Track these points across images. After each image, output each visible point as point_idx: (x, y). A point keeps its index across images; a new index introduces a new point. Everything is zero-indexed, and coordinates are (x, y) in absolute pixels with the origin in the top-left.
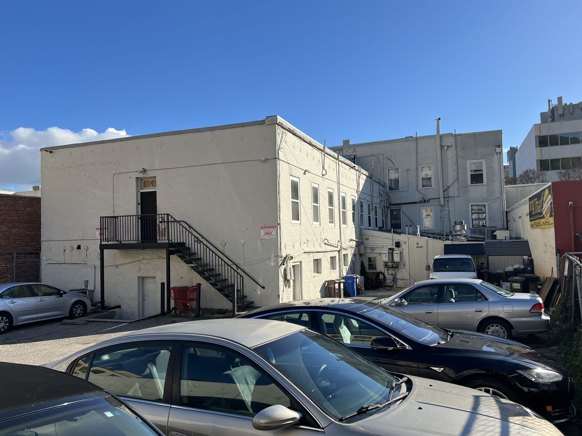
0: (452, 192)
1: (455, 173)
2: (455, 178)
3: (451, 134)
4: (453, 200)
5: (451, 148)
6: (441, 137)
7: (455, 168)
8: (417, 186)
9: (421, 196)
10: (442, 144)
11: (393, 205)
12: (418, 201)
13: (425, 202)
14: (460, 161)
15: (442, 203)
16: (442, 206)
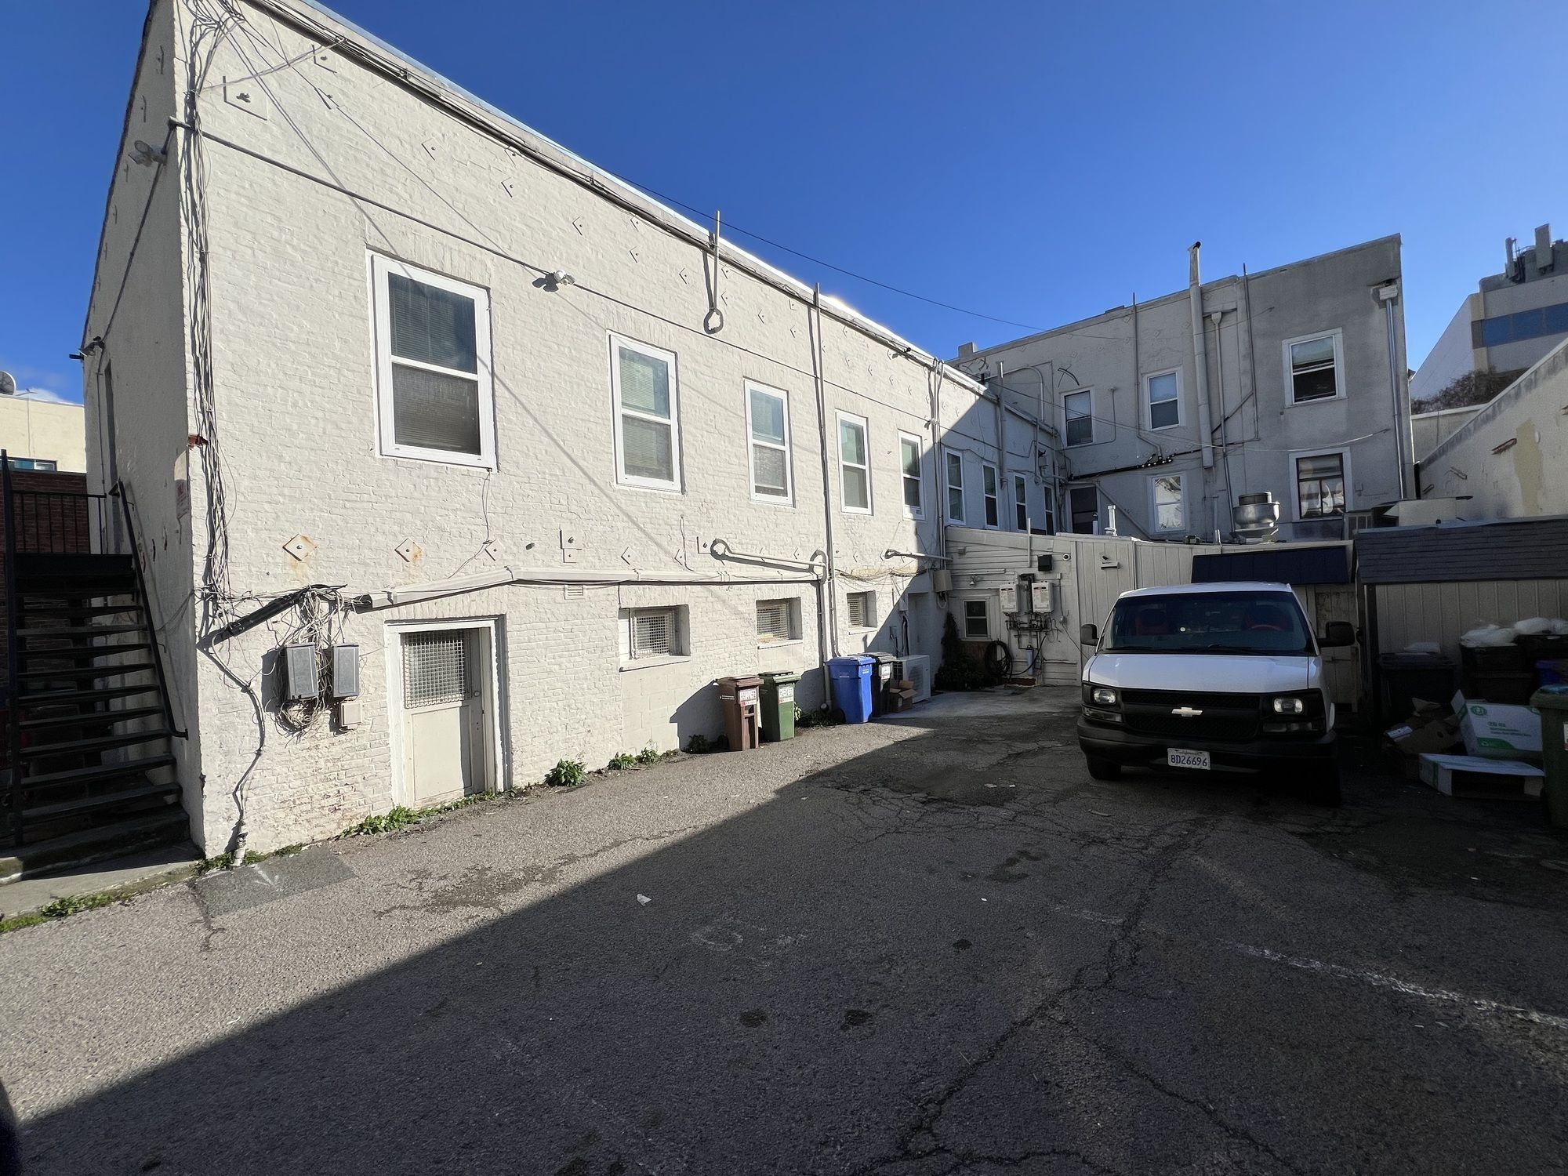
0: (1236, 431)
1: (1247, 380)
2: (1247, 391)
3: (1234, 279)
4: (1240, 451)
5: (1231, 318)
6: (1203, 293)
7: (1246, 365)
8: (1139, 427)
9: (1151, 451)
10: (1206, 311)
11: (1077, 478)
12: (1142, 462)
13: (1159, 463)
14: (1259, 344)
15: (1208, 460)
16: (1209, 469)
